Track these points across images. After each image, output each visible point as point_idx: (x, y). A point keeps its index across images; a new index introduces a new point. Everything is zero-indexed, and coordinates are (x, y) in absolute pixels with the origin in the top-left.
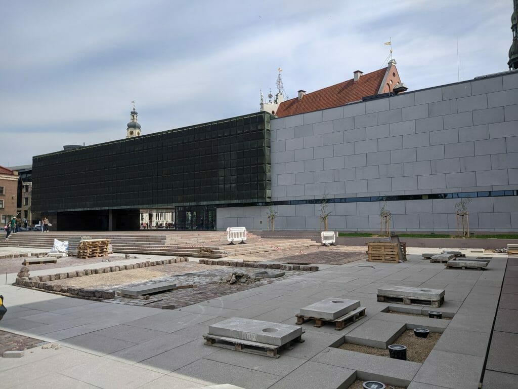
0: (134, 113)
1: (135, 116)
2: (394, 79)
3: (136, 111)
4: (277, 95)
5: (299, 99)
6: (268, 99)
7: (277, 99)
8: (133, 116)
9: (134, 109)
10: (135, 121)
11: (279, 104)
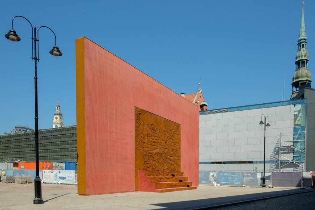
2: (200, 99)
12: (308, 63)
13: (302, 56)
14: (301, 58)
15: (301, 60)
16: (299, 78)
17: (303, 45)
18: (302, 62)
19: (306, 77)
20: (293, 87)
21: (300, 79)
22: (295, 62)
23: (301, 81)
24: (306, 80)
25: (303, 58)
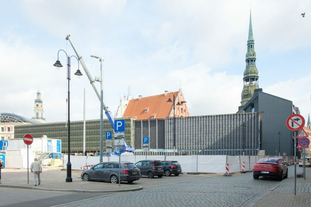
0: (39, 94)
1: (39, 95)
2: (181, 97)
3: (40, 92)
4: (128, 96)
5: (139, 99)
6: (124, 98)
7: (128, 98)
8: (38, 95)
9: (39, 91)
10: (39, 98)
11: (129, 100)
12: (256, 61)
13: (251, 55)
14: (250, 57)
15: (251, 58)
16: (249, 73)
17: (251, 45)
18: (251, 60)
19: (254, 73)
20: (244, 81)
21: (250, 75)
22: (245, 60)
23: (251, 76)
24: (255, 76)
25: (252, 57)
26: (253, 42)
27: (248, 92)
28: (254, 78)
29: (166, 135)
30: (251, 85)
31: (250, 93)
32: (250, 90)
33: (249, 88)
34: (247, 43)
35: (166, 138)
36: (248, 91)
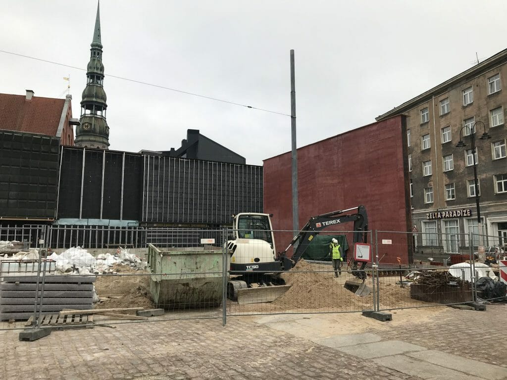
2: (69, 112)
16: (93, 97)
17: (98, 53)
19: (102, 98)
21: (94, 100)
24: (102, 103)
26: (100, 49)
27: (91, 127)
28: (102, 107)
29: (146, 191)
30: (95, 116)
31: (94, 128)
32: (94, 125)
33: (93, 121)
34: (91, 48)
35: (146, 196)
36: (91, 124)
